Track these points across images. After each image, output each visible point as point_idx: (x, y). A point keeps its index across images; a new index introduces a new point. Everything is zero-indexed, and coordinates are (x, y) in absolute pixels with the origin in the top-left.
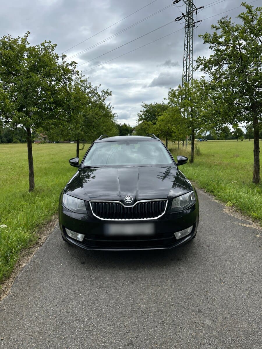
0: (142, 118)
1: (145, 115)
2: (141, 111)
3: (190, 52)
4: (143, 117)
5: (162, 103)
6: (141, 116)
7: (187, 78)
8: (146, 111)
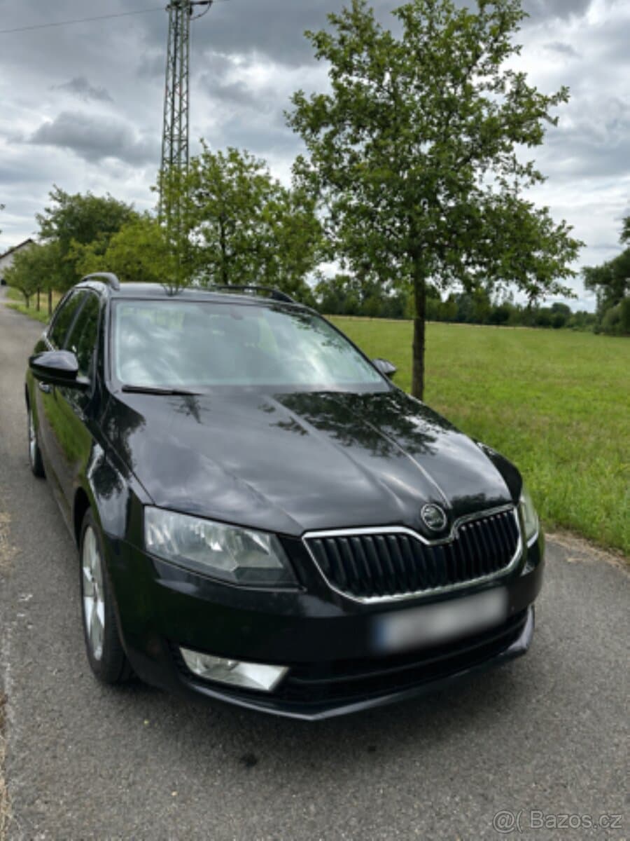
0: (51, 229)
1: (60, 225)
2: (48, 210)
3: (181, 77)
4: (55, 227)
5: (107, 197)
6: (47, 223)
7: (176, 145)
8: (63, 212)
